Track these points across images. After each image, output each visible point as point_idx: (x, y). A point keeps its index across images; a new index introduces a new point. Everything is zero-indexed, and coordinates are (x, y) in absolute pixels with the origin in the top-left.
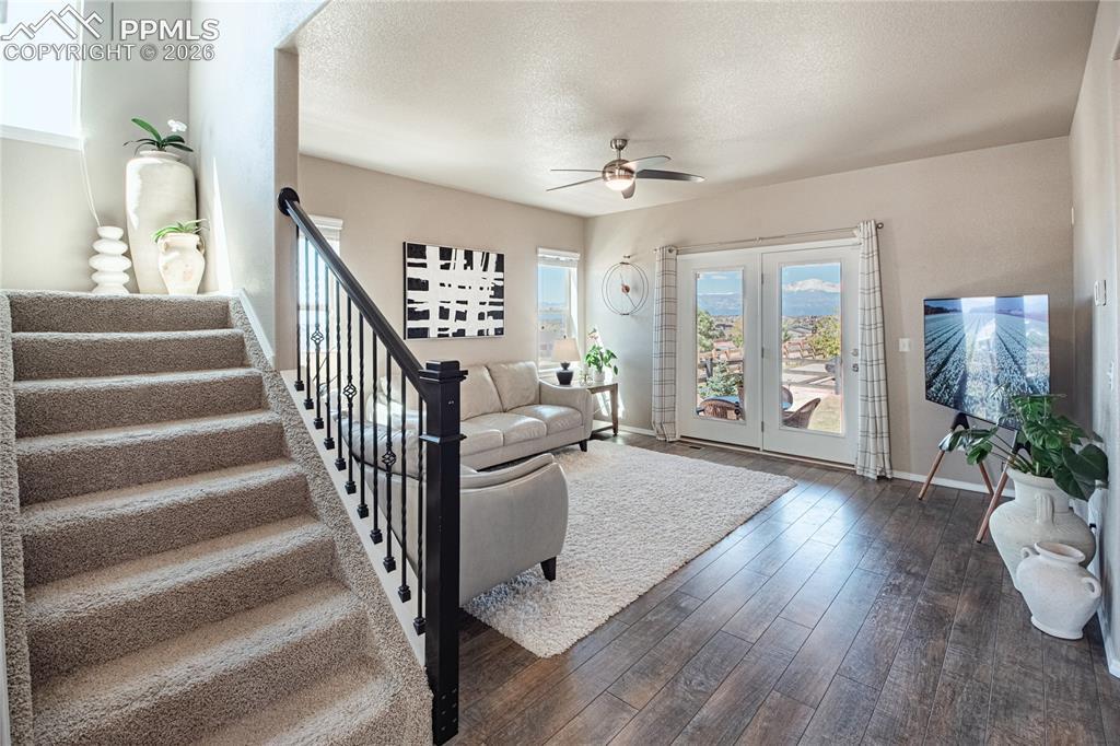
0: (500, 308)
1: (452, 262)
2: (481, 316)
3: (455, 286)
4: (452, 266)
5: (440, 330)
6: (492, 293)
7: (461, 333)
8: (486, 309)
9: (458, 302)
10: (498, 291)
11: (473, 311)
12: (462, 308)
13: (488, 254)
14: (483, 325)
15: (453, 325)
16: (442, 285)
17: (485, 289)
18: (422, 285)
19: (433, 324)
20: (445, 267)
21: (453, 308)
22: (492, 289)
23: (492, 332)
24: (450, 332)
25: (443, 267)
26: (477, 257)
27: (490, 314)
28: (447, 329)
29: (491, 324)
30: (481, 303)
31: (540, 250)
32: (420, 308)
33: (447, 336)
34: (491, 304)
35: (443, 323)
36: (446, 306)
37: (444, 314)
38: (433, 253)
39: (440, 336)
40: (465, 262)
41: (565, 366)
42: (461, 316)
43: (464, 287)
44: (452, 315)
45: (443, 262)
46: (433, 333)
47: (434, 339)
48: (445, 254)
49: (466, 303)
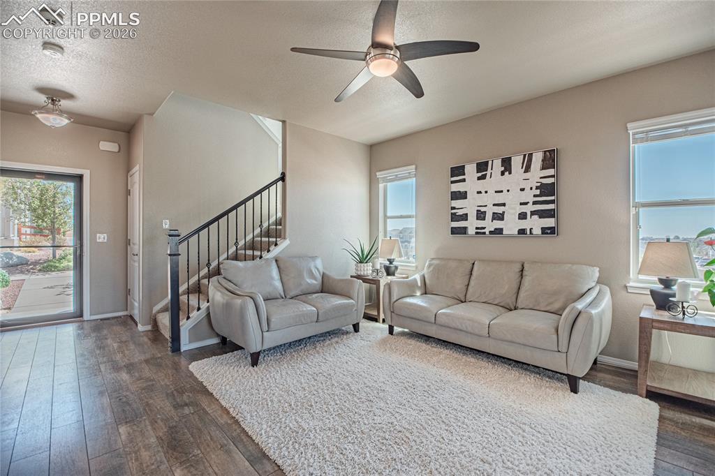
0: (551, 206)
1: (488, 173)
2: (523, 216)
3: (491, 192)
4: (488, 176)
5: (477, 228)
6: (538, 192)
7: (499, 231)
8: (528, 209)
9: (494, 205)
10: (547, 190)
11: (512, 213)
12: (499, 210)
13: (531, 155)
14: (524, 224)
15: (490, 225)
16: (479, 192)
17: (527, 189)
18: (462, 195)
19: (472, 224)
20: (483, 177)
21: (490, 211)
22: (537, 188)
23: (537, 231)
24: (487, 231)
25: (479, 178)
26: (517, 162)
27: (533, 213)
28: (484, 228)
29: (536, 224)
30: (521, 204)
31: (629, 125)
32: (460, 212)
33: (484, 233)
34: (535, 203)
35: (481, 224)
36: (483, 209)
37: (481, 215)
38: (471, 169)
39: (477, 233)
40: (503, 169)
41: (667, 283)
42: (499, 217)
43: (502, 191)
44: (489, 216)
45: (480, 174)
46: (471, 231)
47: (472, 236)
48: (482, 167)
49: (504, 205)
